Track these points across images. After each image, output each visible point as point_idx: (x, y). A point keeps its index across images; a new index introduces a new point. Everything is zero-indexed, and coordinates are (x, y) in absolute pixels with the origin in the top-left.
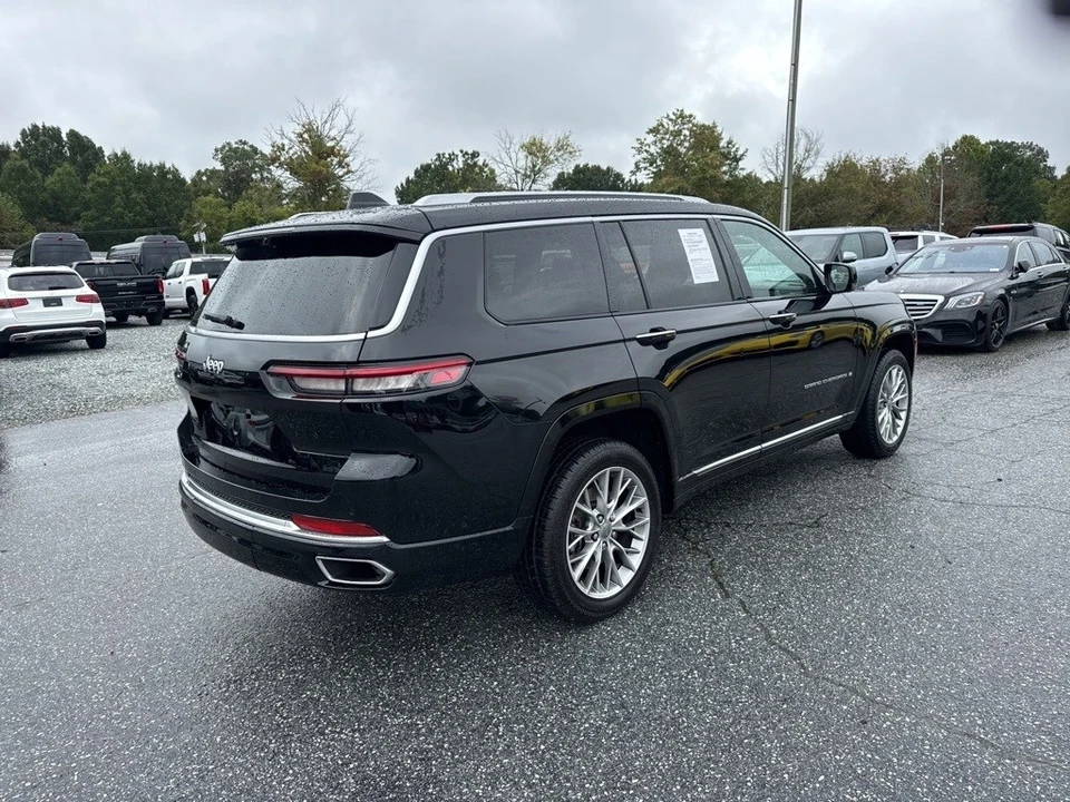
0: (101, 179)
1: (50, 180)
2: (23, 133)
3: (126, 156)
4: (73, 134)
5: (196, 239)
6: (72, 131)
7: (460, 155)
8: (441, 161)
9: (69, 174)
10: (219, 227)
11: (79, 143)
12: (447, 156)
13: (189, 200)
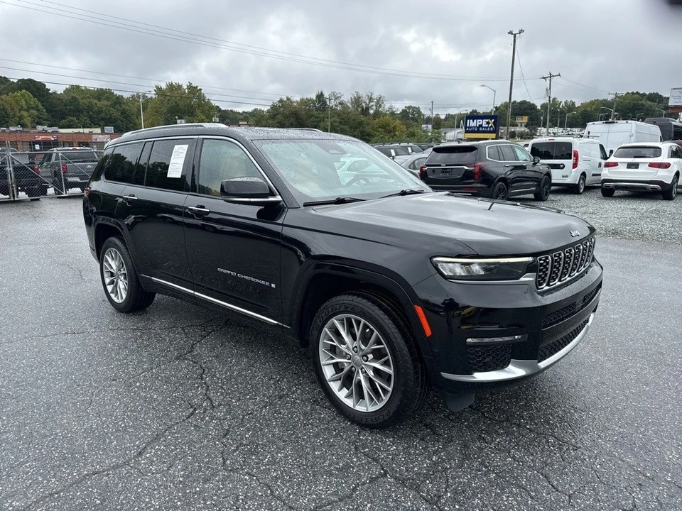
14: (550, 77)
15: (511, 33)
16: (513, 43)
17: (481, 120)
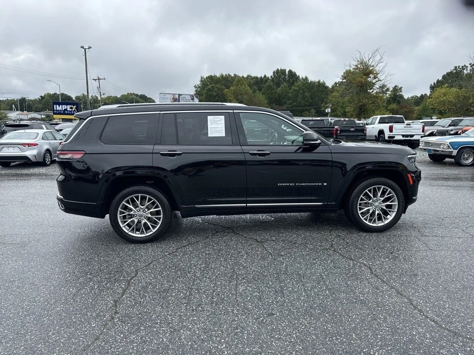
0: (296, 88)
1: (279, 89)
2: (274, 73)
3: (306, 78)
4: (290, 71)
5: (327, 111)
6: (290, 70)
7: (469, 66)
8: (456, 70)
9: (285, 87)
10: (337, 106)
11: (292, 74)
12: (461, 67)
13: (327, 94)
14: (99, 79)
15: (82, 47)
16: (84, 54)
17: (66, 106)
